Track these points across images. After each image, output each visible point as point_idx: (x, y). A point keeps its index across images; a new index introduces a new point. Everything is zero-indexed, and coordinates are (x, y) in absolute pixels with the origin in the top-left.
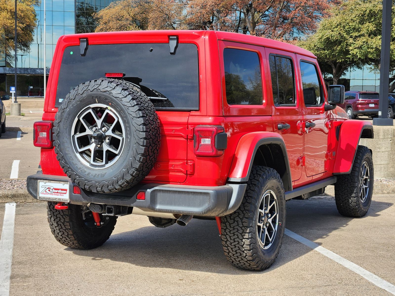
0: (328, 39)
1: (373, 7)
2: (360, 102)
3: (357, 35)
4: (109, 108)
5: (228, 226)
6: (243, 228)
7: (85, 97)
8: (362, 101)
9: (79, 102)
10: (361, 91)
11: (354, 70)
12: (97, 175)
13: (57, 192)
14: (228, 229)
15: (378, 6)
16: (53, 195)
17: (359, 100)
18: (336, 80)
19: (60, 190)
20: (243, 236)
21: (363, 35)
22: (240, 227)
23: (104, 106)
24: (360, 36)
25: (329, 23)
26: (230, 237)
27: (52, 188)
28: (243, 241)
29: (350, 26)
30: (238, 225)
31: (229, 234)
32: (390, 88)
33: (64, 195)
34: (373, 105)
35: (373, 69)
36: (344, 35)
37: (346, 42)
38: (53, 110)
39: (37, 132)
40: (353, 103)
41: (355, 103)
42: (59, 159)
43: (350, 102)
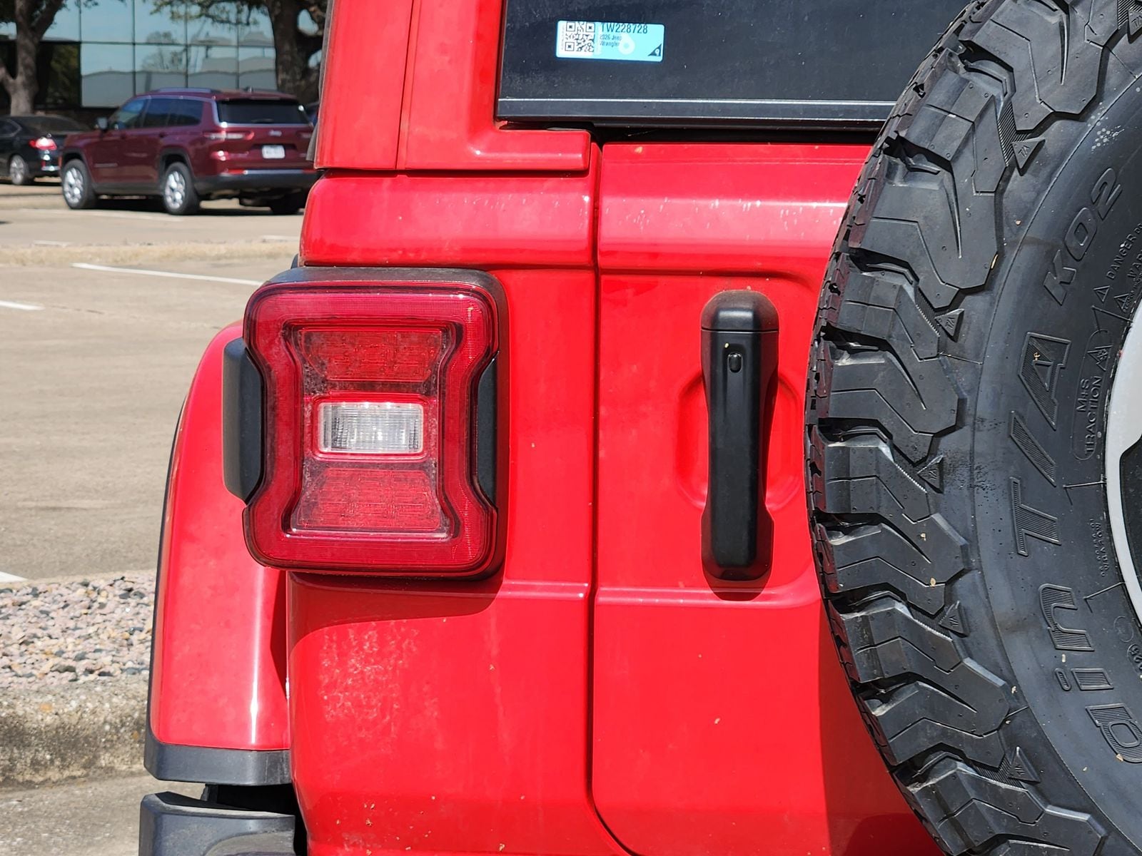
2: (223, 136)
8: (230, 131)
17: (218, 130)
18: (30, 45)
34: (277, 153)
38: (478, 153)
39: (298, 398)
40: (193, 143)
41: (202, 144)
42: (941, 747)
43: (175, 136)
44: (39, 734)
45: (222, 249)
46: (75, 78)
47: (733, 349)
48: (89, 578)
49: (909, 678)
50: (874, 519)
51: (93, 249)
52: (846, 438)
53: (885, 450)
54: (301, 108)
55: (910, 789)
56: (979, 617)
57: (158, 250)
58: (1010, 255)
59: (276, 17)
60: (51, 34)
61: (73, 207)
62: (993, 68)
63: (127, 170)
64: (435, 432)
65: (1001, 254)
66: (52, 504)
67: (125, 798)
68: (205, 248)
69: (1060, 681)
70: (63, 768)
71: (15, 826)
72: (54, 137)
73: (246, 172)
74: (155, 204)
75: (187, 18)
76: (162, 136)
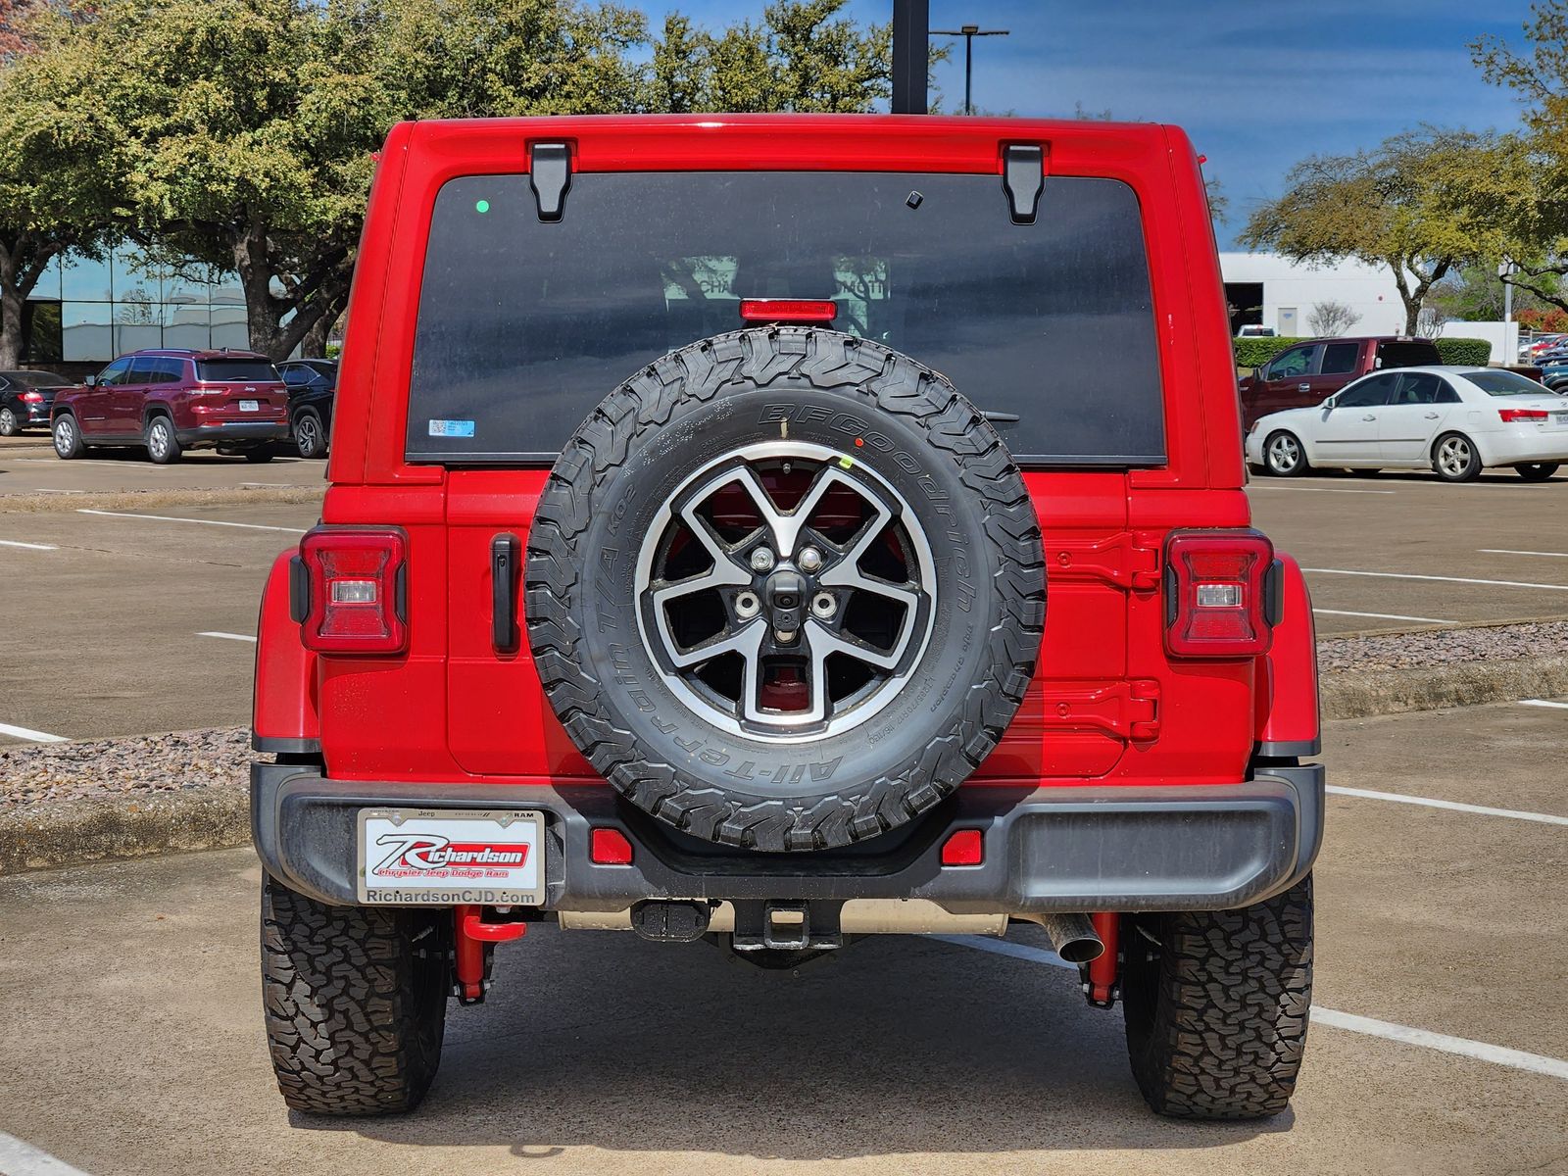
0: (43, 138)
1: (222, 18)
2: (202, 392)
3: (159, 126)
4: (848, 460)
5: (1218, 945)
6: (1286, 948)
7: (723, 412)
8: (208, 387)
9: (688, 433)
10: (205, 349)
11: (69, 265)
12: (792, 770)
13: (473, 862)
14: (1217, 955)
15: (240, 14)
16: (444, 875)
17: (198, 387)
18: (15, 306)
19: (488, 850)
20: (1281, 982)
21: (188, 129)
22: (1271, 944)
23: (822, 452)
24: (169, 131)
25: (44, 75)
26: (1226, 989)
27: (441, 843)
28: (1282, 1003)
29: (123, 87)
30: (1264, 936)
31: (1220, 976)
32: (283, 338)
33: (512, 871)
34: (252, 407)
35: (143, 260)
36: (109, 127)
37: (116, 154)
38: (397, 476)
39: (323, 580)
40: (175, 398)
41: (183, 399)
42: (574, 707)
43: (158, 392)
44: (129, 825)
45: (209, 496)
46: (56, 333)
47: (502, 557)
48: (147, 736)
49: (561, 680)
50: (546, 619)
51: (94, 496)
52: (535, 589)
53: (549, 593)
54: (273, 366)
55: (564, 725)
56: (586, 657)
57: (151, 496)
58: (594, 518)
59: (249, 282)
60: (35, 294)
61: (63, 457)
62: (588, 447)
63: (113, 423)
64: (381, 593)
65: (591, 517)
66: (102, 695)
67: (188, 864)
68: (195, 495)
69: (618, 680)
70: (144, 847)
71: (118, 879)
72: (40, 391)
73: (224, 424)
74: (141, 454)
75: (162, 276)
76: (146, 391)
